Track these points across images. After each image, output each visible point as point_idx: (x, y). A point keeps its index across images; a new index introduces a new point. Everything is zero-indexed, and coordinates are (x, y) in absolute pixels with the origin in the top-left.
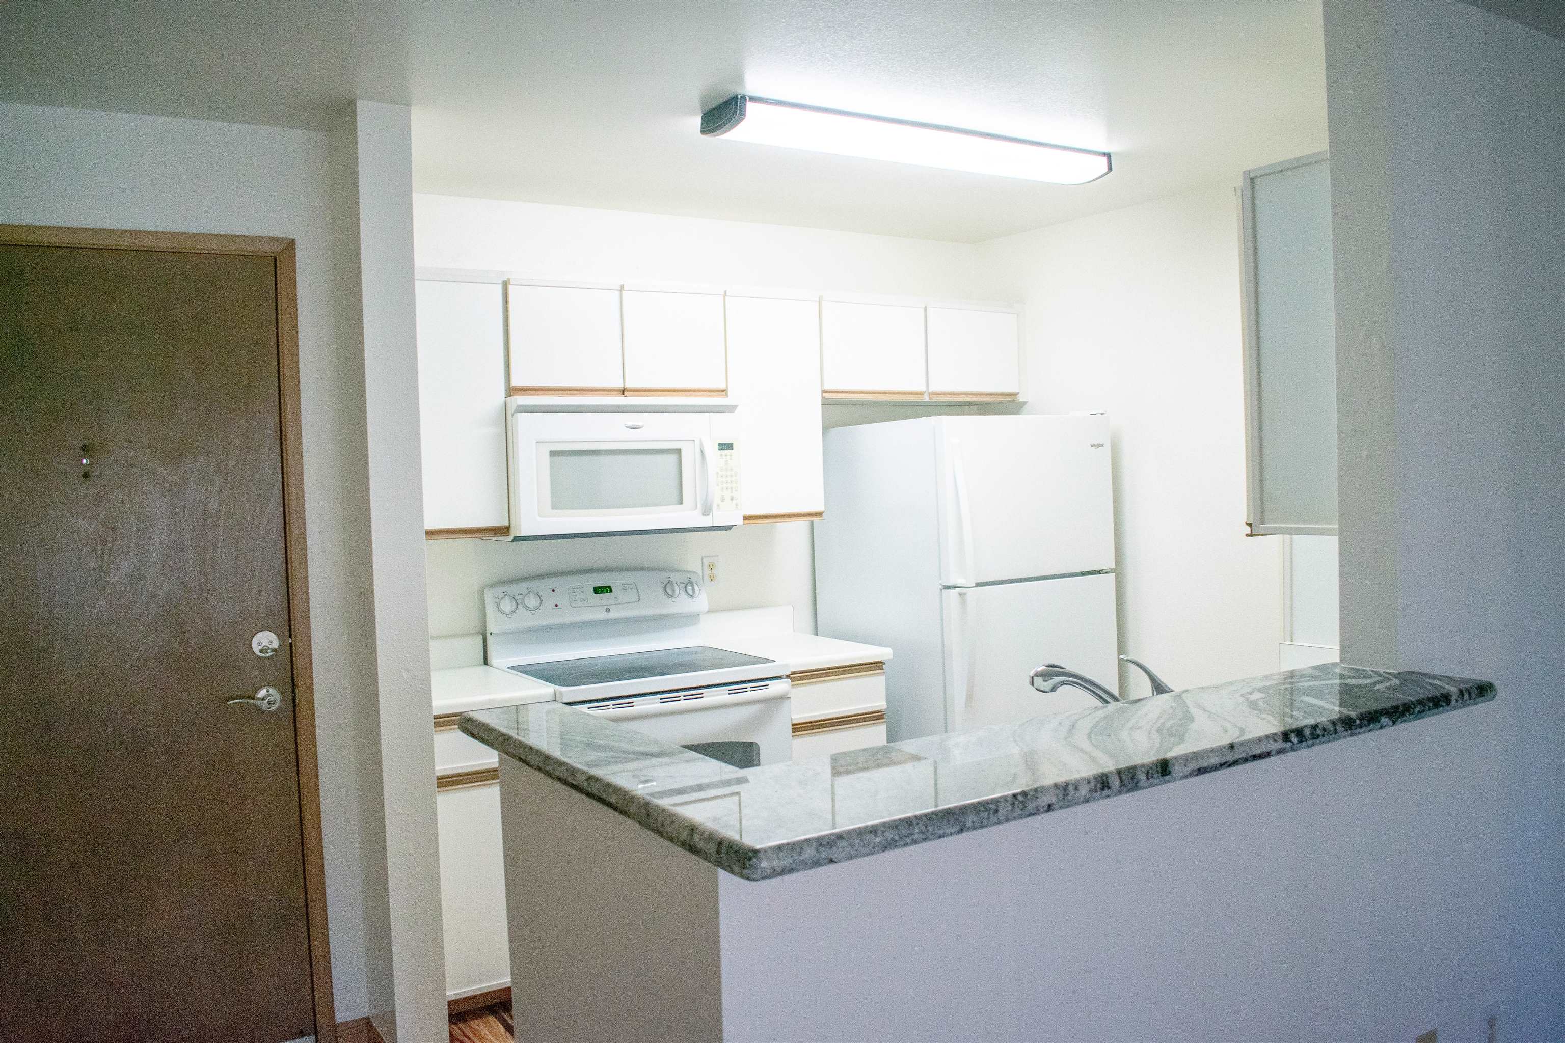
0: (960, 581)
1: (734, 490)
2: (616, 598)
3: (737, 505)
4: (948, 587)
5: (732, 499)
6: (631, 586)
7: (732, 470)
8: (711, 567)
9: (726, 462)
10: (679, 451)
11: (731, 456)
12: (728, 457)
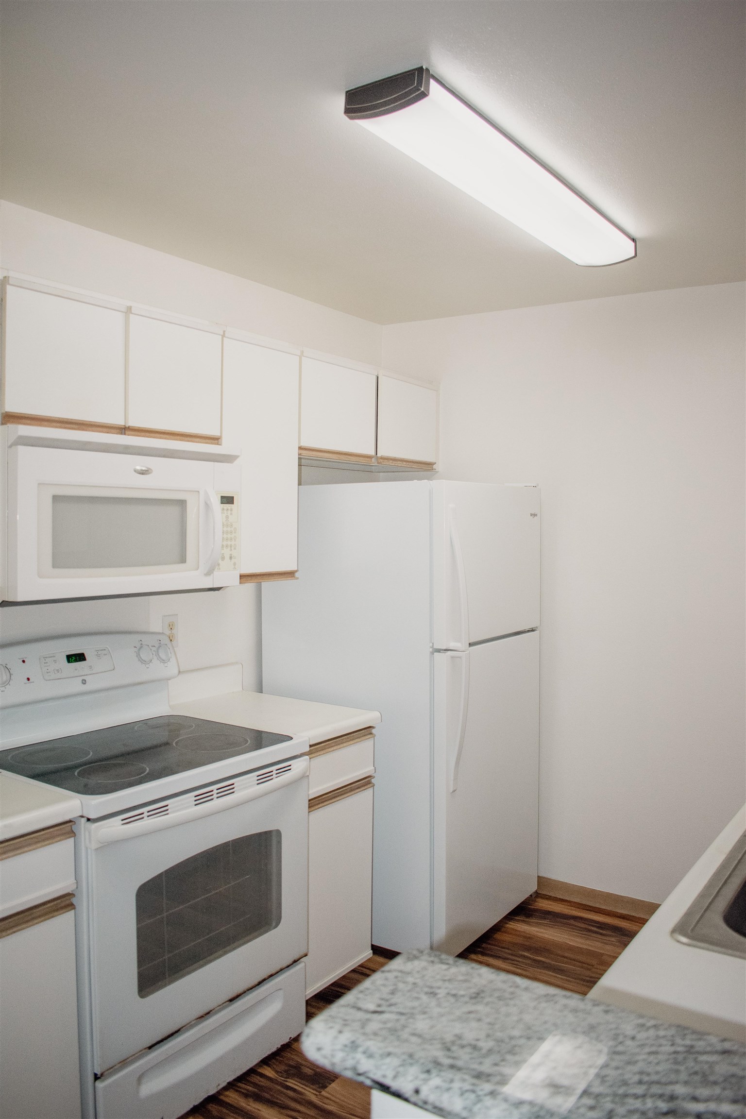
0: (452, 645)
1: (233, 548)
2: (91, 667)
3: (235, 564)
4: (439, 651)
5: (231, 558)
6: (105, 652)
7: (231, 526)
8: (171, 627)
9: (227, 517)
10: (182, 503)
11: (231, 510)
12: (229, 512)
